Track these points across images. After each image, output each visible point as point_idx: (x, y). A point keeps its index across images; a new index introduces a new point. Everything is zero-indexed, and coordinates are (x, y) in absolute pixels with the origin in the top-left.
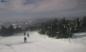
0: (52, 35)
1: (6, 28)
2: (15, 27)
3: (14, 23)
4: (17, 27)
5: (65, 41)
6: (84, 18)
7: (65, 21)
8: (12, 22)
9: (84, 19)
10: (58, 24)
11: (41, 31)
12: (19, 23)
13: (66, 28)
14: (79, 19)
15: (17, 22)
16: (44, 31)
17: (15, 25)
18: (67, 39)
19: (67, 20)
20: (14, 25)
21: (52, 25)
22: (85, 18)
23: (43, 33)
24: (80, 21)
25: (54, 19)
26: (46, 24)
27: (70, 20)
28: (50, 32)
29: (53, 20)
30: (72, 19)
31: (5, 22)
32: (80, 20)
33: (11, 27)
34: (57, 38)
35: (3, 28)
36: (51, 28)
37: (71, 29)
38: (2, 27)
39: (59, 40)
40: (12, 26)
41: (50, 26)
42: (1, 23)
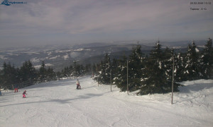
0: (128, 85)
1: (16, 68)
2: (38, 67)
3: (34, 56)
4: (43, 65)
5: (160, 100)
6: (209, 43)
7: (160, 53)
8: (30, 53)
9: (207, 45)
10: (143, 60)
11: (102, 75)
12: (46, 55)
13: (164, 70)
14: (195, 47)
15: (42, 55)
16: (109, 75)
17: (38, 60)
18: (167, 96)
19: (167, 50)
20: (34, 60)
21: (128, 62)
22: (211, 43)
23: (105, 80)
24: (197, 50)
25: (133, 45)
26: (114, 60)
27: (174, 48)
28: (125, 78)
29: (130, 48)
30: (177, 48)
31: (11, 54)
32: (198, 48)
33: (28, 66)
34: (142, 94)
35: (8, 69)
36: (125, 69)
37: (175, 71)
38: (5, 65)
39: (147, 97)
40: (31, 65)
41: (123, 62)
42: (2, 57)
